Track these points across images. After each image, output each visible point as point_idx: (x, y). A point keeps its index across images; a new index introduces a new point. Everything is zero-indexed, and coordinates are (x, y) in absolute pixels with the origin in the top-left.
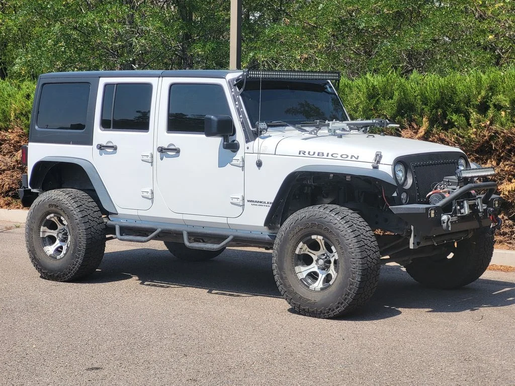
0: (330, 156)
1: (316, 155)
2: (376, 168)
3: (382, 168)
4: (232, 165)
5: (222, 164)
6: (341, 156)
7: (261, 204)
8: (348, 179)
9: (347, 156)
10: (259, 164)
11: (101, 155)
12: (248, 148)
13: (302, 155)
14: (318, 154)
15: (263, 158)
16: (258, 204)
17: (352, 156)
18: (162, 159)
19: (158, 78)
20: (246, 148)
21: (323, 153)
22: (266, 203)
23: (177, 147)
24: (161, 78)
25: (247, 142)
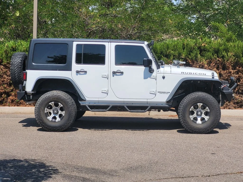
0: (194, 74)
1: (189, 74)
2: (213, 78)
3: (215, 78)
4: (150, 78)
5: (145, 78)
6: (199, 74)
7: (164, 93)
8: (199, 82)
9: (201, 74)
10: (164, 78)
11: (77, 75)
12: (158, 71)
13: (183, 74)
14: (190, 73)
15: (165, 75)
16: (163, 93)
17: (203, 74)
18: (113, 76)
19: (108, 43)
20: (157, 71)
21: (191, 73)
22: (167, 92)
23: (122, 71)
24: (110, 43)
25: (158, 69)
